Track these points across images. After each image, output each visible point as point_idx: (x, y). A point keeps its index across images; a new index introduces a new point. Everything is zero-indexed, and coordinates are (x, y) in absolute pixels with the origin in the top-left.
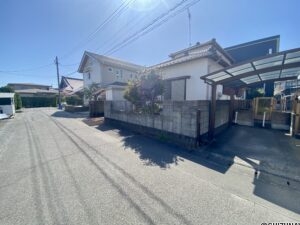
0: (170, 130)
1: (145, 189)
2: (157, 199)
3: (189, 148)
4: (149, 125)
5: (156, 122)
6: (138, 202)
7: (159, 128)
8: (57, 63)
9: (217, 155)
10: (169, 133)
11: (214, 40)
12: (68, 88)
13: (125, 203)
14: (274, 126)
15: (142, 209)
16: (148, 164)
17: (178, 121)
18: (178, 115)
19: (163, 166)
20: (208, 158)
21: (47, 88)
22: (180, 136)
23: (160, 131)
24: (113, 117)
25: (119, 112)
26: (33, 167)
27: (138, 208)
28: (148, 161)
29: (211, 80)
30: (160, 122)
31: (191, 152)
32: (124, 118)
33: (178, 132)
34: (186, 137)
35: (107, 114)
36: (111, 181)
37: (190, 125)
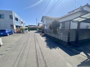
0: (59, 39)
1: (42, 53)
2: (43, 56)
3: (65, 45)
4: (54, 37)
5: (56, 36)
6: (38, 55)
8: (37, 20)
9: (74, 50)
12: (39, 26)
13: (35, 54)
15: (38, 56)
16: (47, 47)
17: (62, 36)
18: (62, 34)
19: (51, 48)
20: (69, 50)
21: (35, 26)
22: (62, 41)
25: (47, 32)
26: (25, 43)
27: (37, 56)
28: (48, 46)
29: (77, 21)
31: (64, 47)
32: (48, 34)
33: (62, 39)
34: (64, 42)
36: (36, 49)
37: (66, 38)
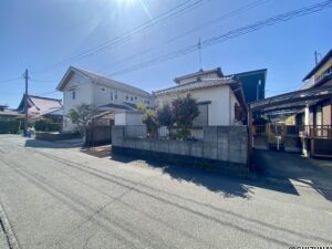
0: (214, 157)
5: (193, 149)
7: (200, 155)
8: (27, 78)
10: (213, 161)
11: (219, 69)
12: (33, 109)
14: (287, 149)
17: (225, 146)
18: (225, 141)
22: (228, 163)
23: (199, 159)
24: (126, 145)
25: (136, 139)
30: (199, 149)
33: (225, 159)
34: (235, 164)
35: (117, 142)
37: (240, 150)
